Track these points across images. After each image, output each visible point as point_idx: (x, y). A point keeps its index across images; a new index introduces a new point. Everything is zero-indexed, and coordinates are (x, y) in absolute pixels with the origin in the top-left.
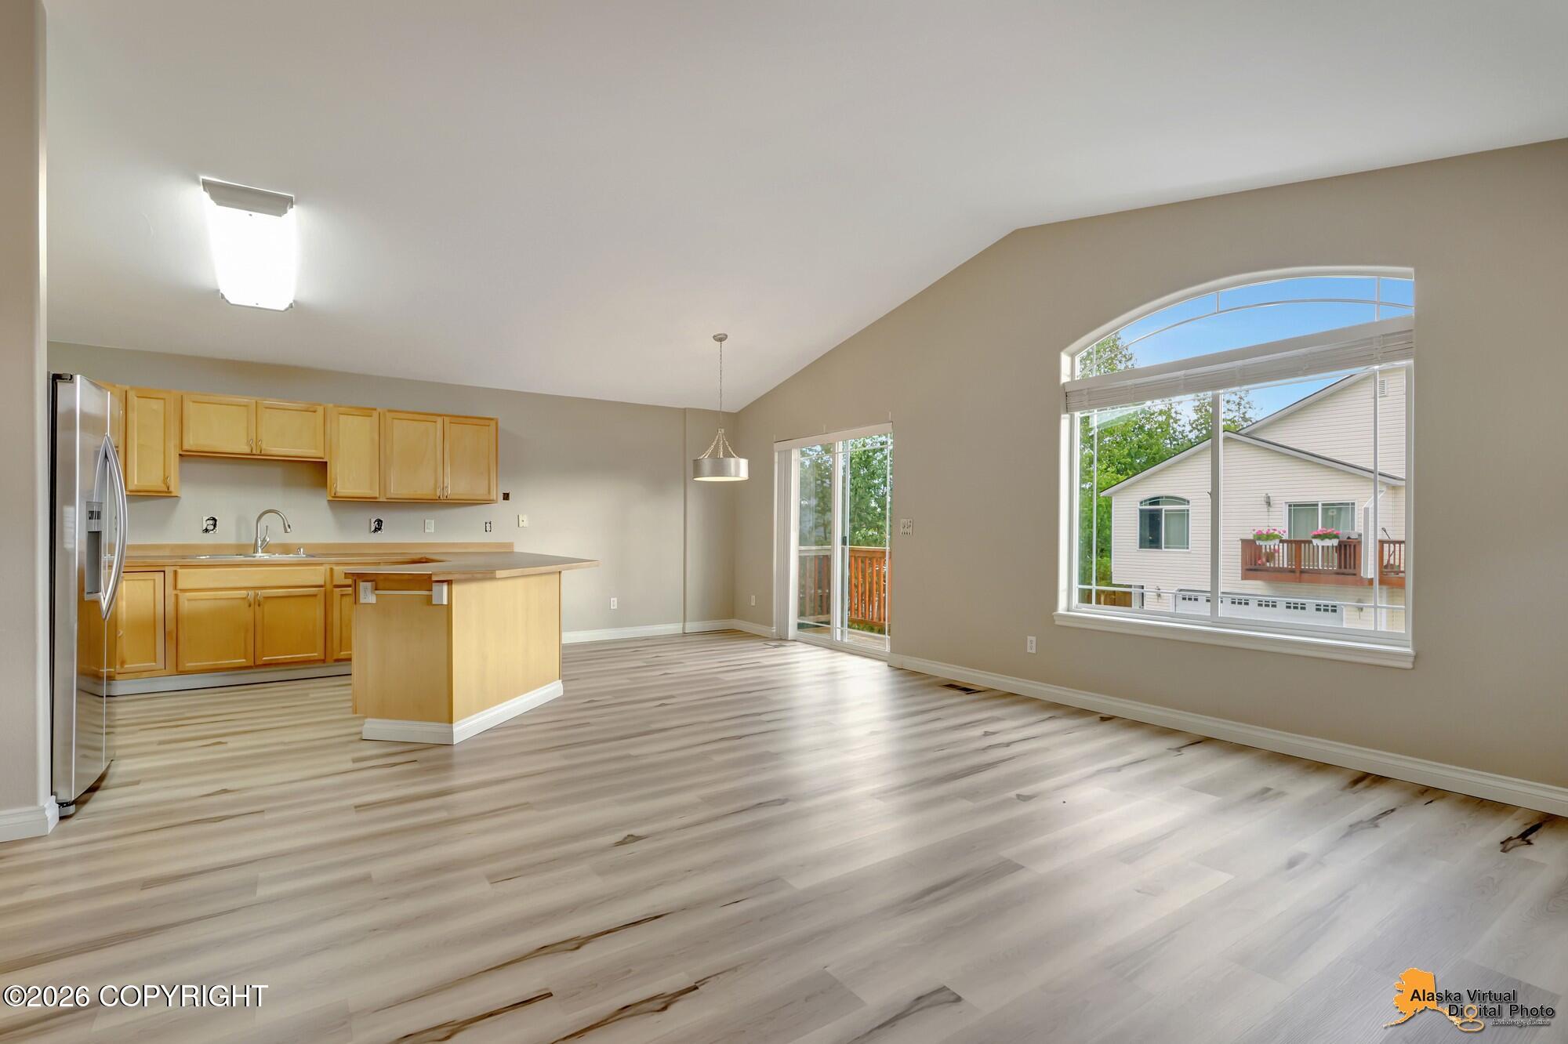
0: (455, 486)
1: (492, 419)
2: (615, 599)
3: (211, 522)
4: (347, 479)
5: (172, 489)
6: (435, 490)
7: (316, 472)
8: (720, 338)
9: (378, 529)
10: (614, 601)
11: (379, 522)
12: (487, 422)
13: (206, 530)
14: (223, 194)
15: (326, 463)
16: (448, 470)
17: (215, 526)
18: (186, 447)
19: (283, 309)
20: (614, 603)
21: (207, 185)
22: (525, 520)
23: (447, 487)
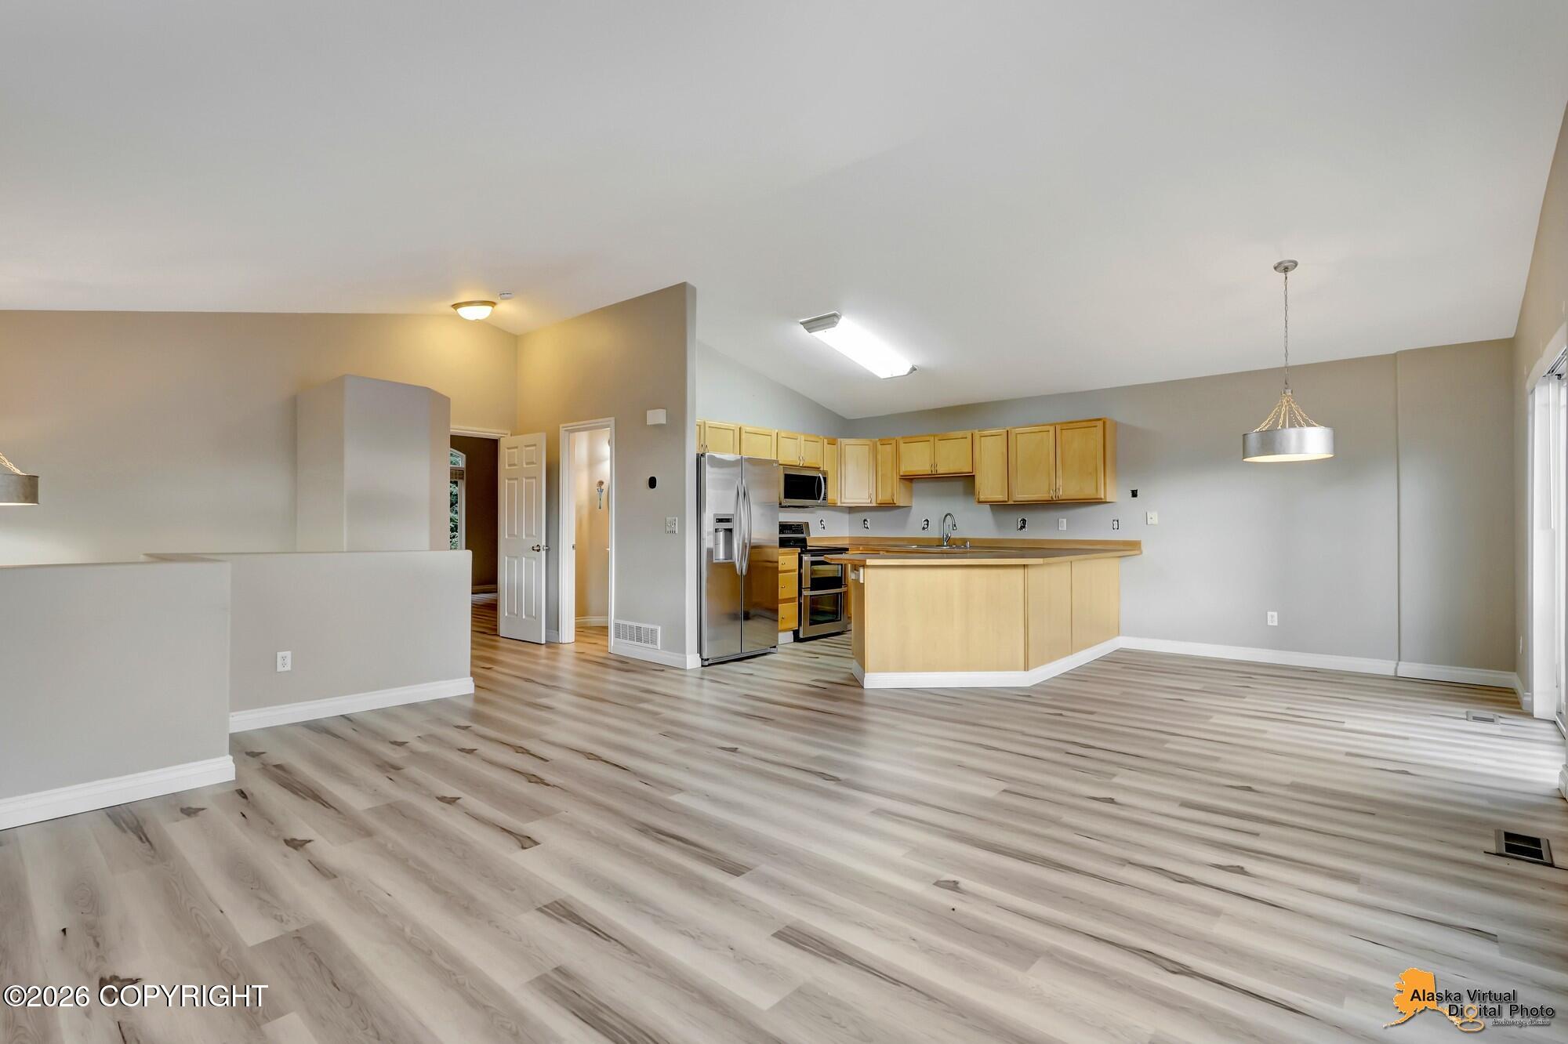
0: (1068, 489)
1: (1099, 420)
2: (1275, 614)
3: (926, 523)
4: (990, 486)
5: (895, 502)
6: (1049, 493)
7: (966, 481)
8: (1285, 268)
9: (1023, 527)
10: (1272, 616)
11: (1024, 521)
12: (1094, 424)
13: (924, 528)
14: (811, 325)
15: (974, 476)
16: (1060, 473)
17: (928, 525)
18: (901, 474)
19: (906, 374)
20: (1273, 619)
21: (801, 323)
22: (1154, 518)
23: (1059, 489)
